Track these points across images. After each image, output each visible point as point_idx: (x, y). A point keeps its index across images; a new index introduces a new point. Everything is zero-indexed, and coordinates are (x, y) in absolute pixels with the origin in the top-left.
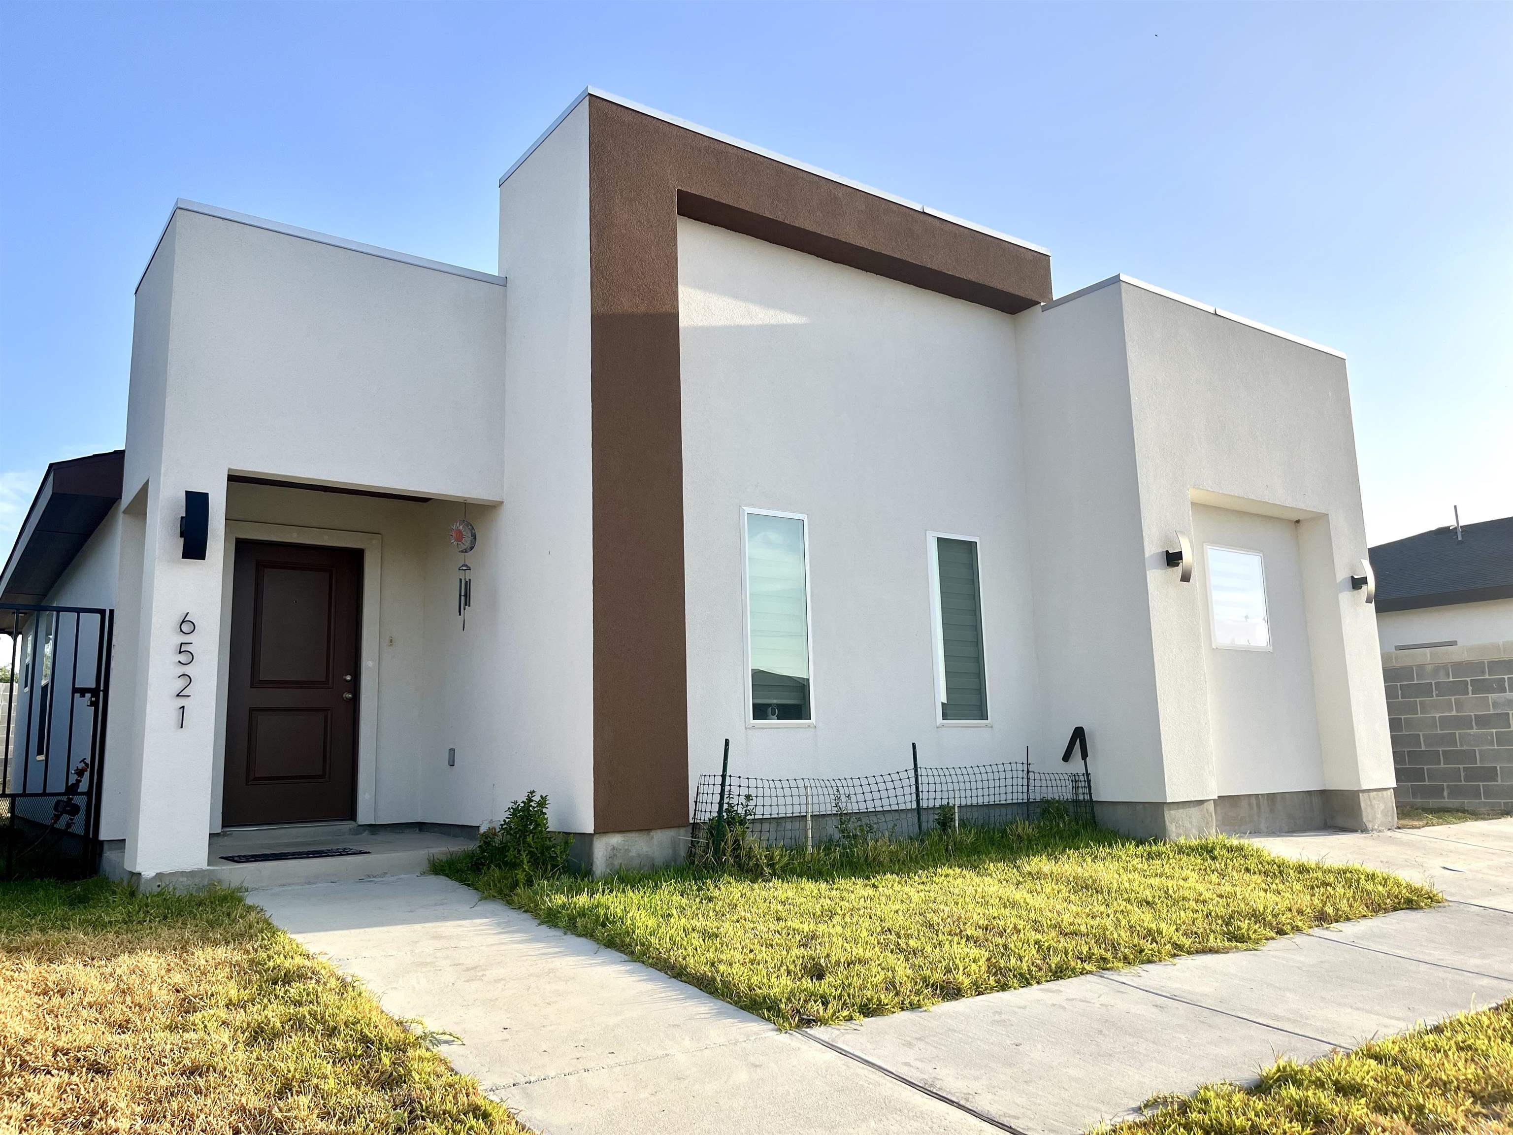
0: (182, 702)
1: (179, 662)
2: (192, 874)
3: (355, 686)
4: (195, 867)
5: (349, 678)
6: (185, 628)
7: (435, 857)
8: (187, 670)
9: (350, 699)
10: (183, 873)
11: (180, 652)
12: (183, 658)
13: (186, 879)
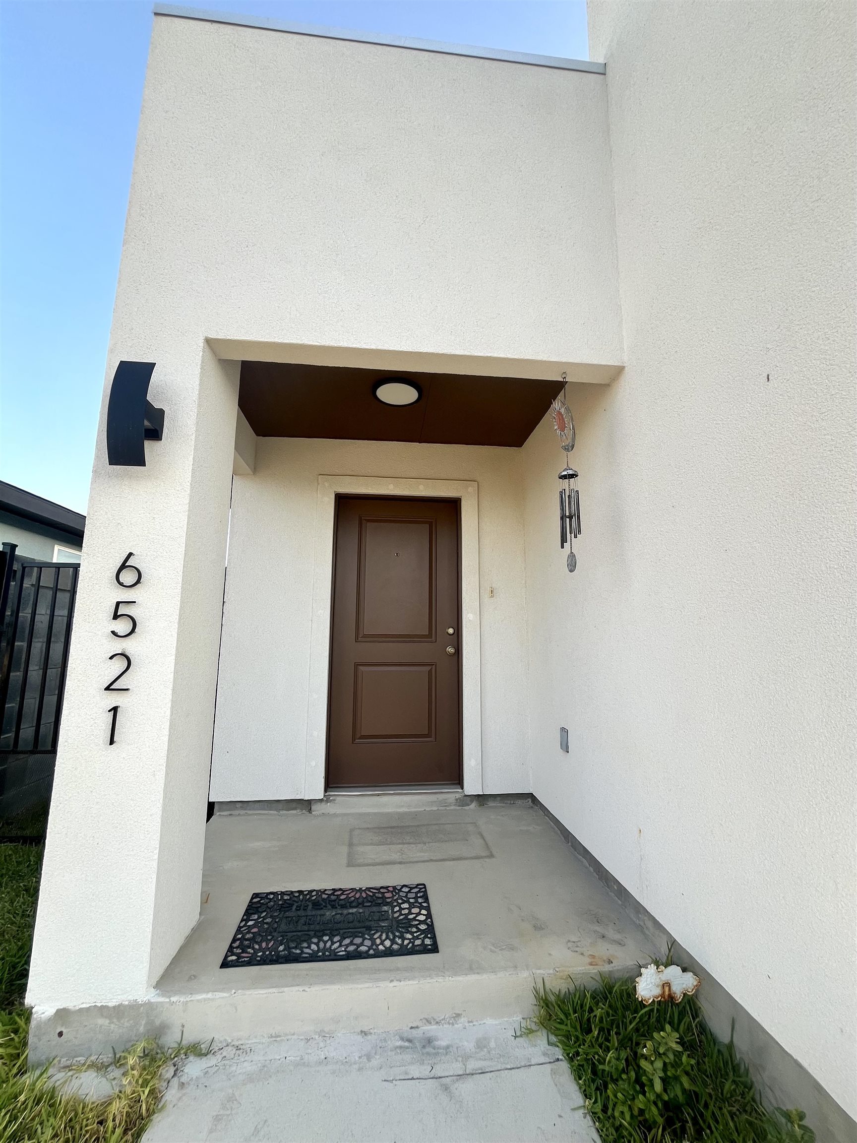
0: (113, 699)
1: (113, 632)
2: (117, 1012)
3: (457, 639)
4: (124, 998)
5: (451, 631)
6: (128, 577)
7: (548, 986)
8: (128, 646)
9: (451, 655)
10: (102, 1010)
11: (116, 617)
12: (122, 626)
13: (108, 1021)
